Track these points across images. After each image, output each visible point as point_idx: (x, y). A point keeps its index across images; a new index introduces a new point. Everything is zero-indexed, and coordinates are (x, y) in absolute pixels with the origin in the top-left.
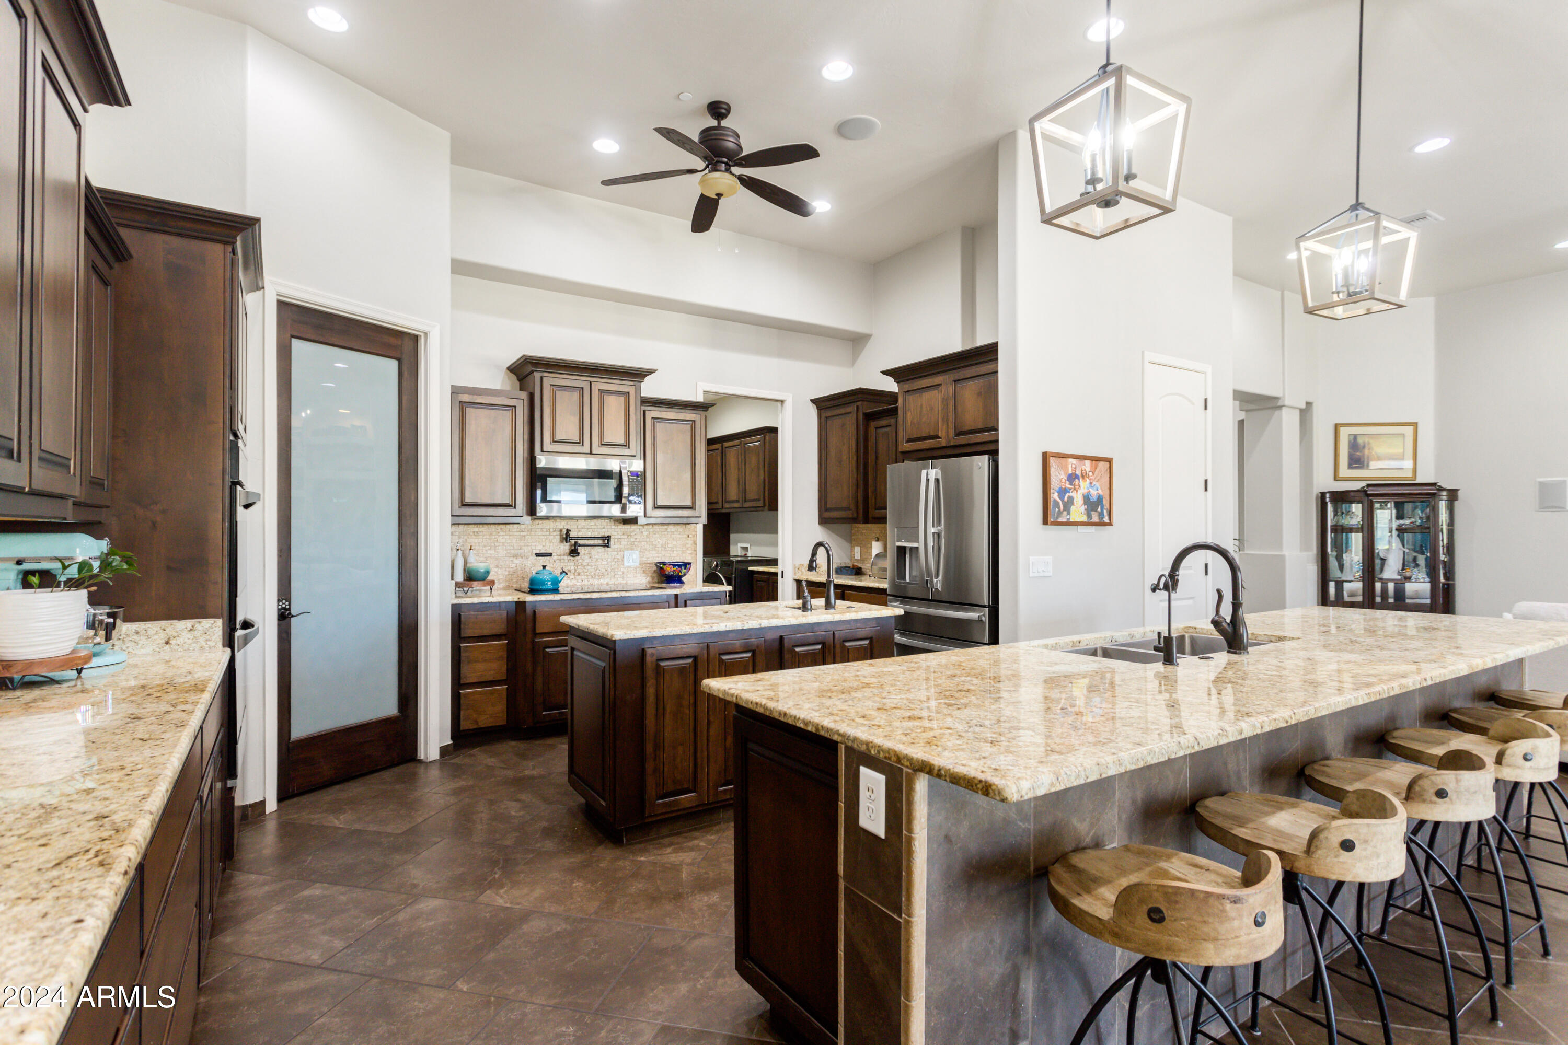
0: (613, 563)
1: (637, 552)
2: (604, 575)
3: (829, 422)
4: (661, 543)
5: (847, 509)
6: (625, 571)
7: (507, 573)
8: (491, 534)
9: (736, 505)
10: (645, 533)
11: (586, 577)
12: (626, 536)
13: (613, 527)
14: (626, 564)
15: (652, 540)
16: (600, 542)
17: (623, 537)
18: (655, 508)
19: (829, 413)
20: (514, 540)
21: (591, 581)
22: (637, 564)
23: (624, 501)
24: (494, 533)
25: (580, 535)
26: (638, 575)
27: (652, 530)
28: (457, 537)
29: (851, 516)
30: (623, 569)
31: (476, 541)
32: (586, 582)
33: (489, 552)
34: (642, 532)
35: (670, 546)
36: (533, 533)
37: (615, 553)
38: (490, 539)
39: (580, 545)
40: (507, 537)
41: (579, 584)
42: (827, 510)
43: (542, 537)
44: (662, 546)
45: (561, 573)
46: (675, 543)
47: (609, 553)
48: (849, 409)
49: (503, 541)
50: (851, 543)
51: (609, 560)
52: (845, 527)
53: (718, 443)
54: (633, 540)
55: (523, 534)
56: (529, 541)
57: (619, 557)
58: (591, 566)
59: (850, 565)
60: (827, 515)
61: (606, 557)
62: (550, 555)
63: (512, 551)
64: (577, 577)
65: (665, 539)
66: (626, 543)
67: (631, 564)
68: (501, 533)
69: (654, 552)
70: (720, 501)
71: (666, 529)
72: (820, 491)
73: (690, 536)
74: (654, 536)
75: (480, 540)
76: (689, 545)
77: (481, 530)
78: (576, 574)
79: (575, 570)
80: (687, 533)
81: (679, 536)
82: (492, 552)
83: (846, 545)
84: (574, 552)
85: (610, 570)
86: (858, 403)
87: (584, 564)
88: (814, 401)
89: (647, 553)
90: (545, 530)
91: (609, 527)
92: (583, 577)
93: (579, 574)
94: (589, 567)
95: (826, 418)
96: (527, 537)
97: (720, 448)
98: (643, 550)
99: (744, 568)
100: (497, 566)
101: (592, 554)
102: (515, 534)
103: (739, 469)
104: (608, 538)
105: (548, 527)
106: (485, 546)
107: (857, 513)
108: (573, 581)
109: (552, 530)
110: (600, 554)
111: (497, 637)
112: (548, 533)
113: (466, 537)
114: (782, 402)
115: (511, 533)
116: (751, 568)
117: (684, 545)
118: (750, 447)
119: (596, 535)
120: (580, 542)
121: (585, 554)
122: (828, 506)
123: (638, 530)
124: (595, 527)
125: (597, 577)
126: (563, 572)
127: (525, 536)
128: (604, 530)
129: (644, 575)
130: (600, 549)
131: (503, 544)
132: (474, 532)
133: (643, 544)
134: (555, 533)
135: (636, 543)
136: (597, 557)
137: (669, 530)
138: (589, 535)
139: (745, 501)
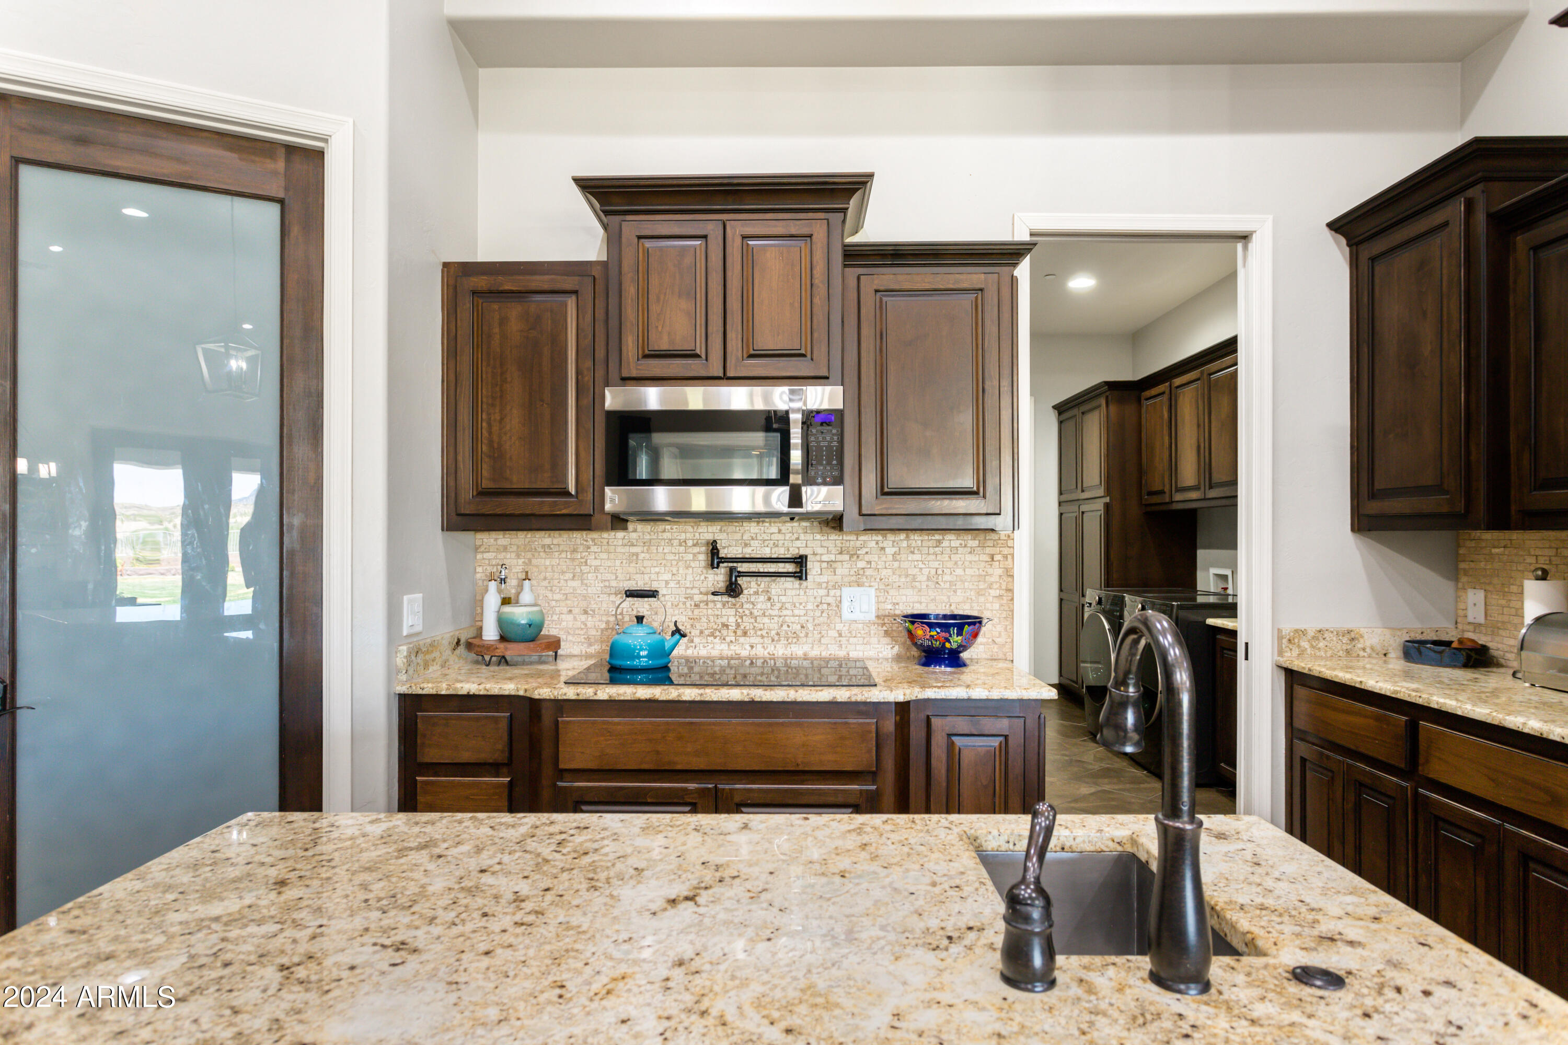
0: (818, 613)
1: (872, 591)
2: (798, 637)
3: (1379, 269)
4: (926, 571)
5: (1438, 489)
6: (845, 630)
7: (603, 626)
8: (575, 551)
9: (1194, 495)
10: (890, 551)
11: (759, 640)
12: (846, 557)
13: (818, 537)
14: (846, 615)
15: (905, 565)
16: (790, 568)
17: (840, 557)
18: (884, 494)
19: (1379, 246)
20: (618, 563)
21: (771, 649)
22: (872, 617)
23: (795, 479)
24: (581, 549)
25: (748, 552)
26: (874, 640)
27: (905, 544)
28: (513, 555)
29: (1445, 509)
30: (839, 626)
31: (548, 563)
32: (760, 651)
33: (570, 583)
34: (883, 549)
35: (946, 578)
36: (654, 549)
37: (822, 592)
38: (573, 559)
39: (741, 574)
40: (604, 556)
41: (744, 653)
42: (1373, 495)
43: (671, 557)
44: (928, 579)
45: (673, 634)
46: (959, 572)
47: (810, 592)
48: (1437, 217)
49: (597, 563)
50: (1457, 580)
51: (810, 606)
52: (1439, 539)
53: (1163, 382)
54: (861, 564)
55: (634, 550)
56: (646, 563)
57: (829, 599)
58: (771, 617)
59: (1451, 635)
60: (1374, 507)
61: (803, 599)
62: (653, 594)
63: (614, 584)
64: (742, 640)
65: (936, 564)
66: (846, 572)
67: (857, 616)
68: (594, 549)
69: (909, 592)
70: (1167, 489)
71: (939, 541)
72: (1355, 449)
73: (997, 557)
74: (911, 557)
75: (555, 562)
76: (995, 578)
77: (555, 542)
78: (739, 632)
79: (738, 625)
80: (988, 550)
81: (969, 557)
82: (576, 584)
83: (1444, 586)
84: (733, 590)
85: (810, 626)
86: (1470, 193)
87: (756, 613)
88: (1336, 226)
89: (892, 592)
90: (676, 543)
91: (809, 537)
92: (754, 640)
93: (745, 634)
94: (766, 620)
95: (1373, 259)
96: (641, 556)
97: (1167, 392)
98: (886, 587)
99: (1200, 619)
100: (586, 612)
101: (773, 592)
102: (620, 549)
103: (1199, 426)
104: (800, 561)
105: (683, 536)
106: (563, 572)
107: (1469, 501)
108: (732, 647)
109: (690, 543)
110: (789, 593)
111: (494, 768)
112: (682, 549)
113: (529, 555)
114: (1245, 237)
115: (612, 549)
116: (1211, 621)
117: (982, 577)
118: (1217, 380)
119: (780, 552)
120: (743, 567)
121: (756, 593)
122: (1377, 486)
123: (873, 544)
124: (780, 537)
125: (783, 641)
126: (677, 631)
127: (637, 555)
128: (798, 543)
129: (888, 640)
130: (790, 583)
131: (596, 569)
132: (543, 546)
133: (884, 573)
134: (696, 550)
135: (868, 572)
136: (783, 599)
137: (946, 543)
138: (767, 552)
139: (1211, 487)
